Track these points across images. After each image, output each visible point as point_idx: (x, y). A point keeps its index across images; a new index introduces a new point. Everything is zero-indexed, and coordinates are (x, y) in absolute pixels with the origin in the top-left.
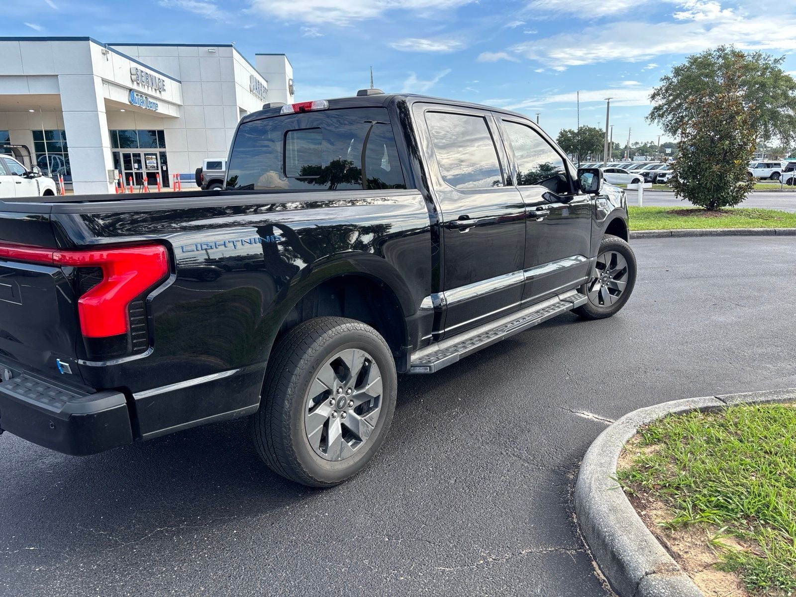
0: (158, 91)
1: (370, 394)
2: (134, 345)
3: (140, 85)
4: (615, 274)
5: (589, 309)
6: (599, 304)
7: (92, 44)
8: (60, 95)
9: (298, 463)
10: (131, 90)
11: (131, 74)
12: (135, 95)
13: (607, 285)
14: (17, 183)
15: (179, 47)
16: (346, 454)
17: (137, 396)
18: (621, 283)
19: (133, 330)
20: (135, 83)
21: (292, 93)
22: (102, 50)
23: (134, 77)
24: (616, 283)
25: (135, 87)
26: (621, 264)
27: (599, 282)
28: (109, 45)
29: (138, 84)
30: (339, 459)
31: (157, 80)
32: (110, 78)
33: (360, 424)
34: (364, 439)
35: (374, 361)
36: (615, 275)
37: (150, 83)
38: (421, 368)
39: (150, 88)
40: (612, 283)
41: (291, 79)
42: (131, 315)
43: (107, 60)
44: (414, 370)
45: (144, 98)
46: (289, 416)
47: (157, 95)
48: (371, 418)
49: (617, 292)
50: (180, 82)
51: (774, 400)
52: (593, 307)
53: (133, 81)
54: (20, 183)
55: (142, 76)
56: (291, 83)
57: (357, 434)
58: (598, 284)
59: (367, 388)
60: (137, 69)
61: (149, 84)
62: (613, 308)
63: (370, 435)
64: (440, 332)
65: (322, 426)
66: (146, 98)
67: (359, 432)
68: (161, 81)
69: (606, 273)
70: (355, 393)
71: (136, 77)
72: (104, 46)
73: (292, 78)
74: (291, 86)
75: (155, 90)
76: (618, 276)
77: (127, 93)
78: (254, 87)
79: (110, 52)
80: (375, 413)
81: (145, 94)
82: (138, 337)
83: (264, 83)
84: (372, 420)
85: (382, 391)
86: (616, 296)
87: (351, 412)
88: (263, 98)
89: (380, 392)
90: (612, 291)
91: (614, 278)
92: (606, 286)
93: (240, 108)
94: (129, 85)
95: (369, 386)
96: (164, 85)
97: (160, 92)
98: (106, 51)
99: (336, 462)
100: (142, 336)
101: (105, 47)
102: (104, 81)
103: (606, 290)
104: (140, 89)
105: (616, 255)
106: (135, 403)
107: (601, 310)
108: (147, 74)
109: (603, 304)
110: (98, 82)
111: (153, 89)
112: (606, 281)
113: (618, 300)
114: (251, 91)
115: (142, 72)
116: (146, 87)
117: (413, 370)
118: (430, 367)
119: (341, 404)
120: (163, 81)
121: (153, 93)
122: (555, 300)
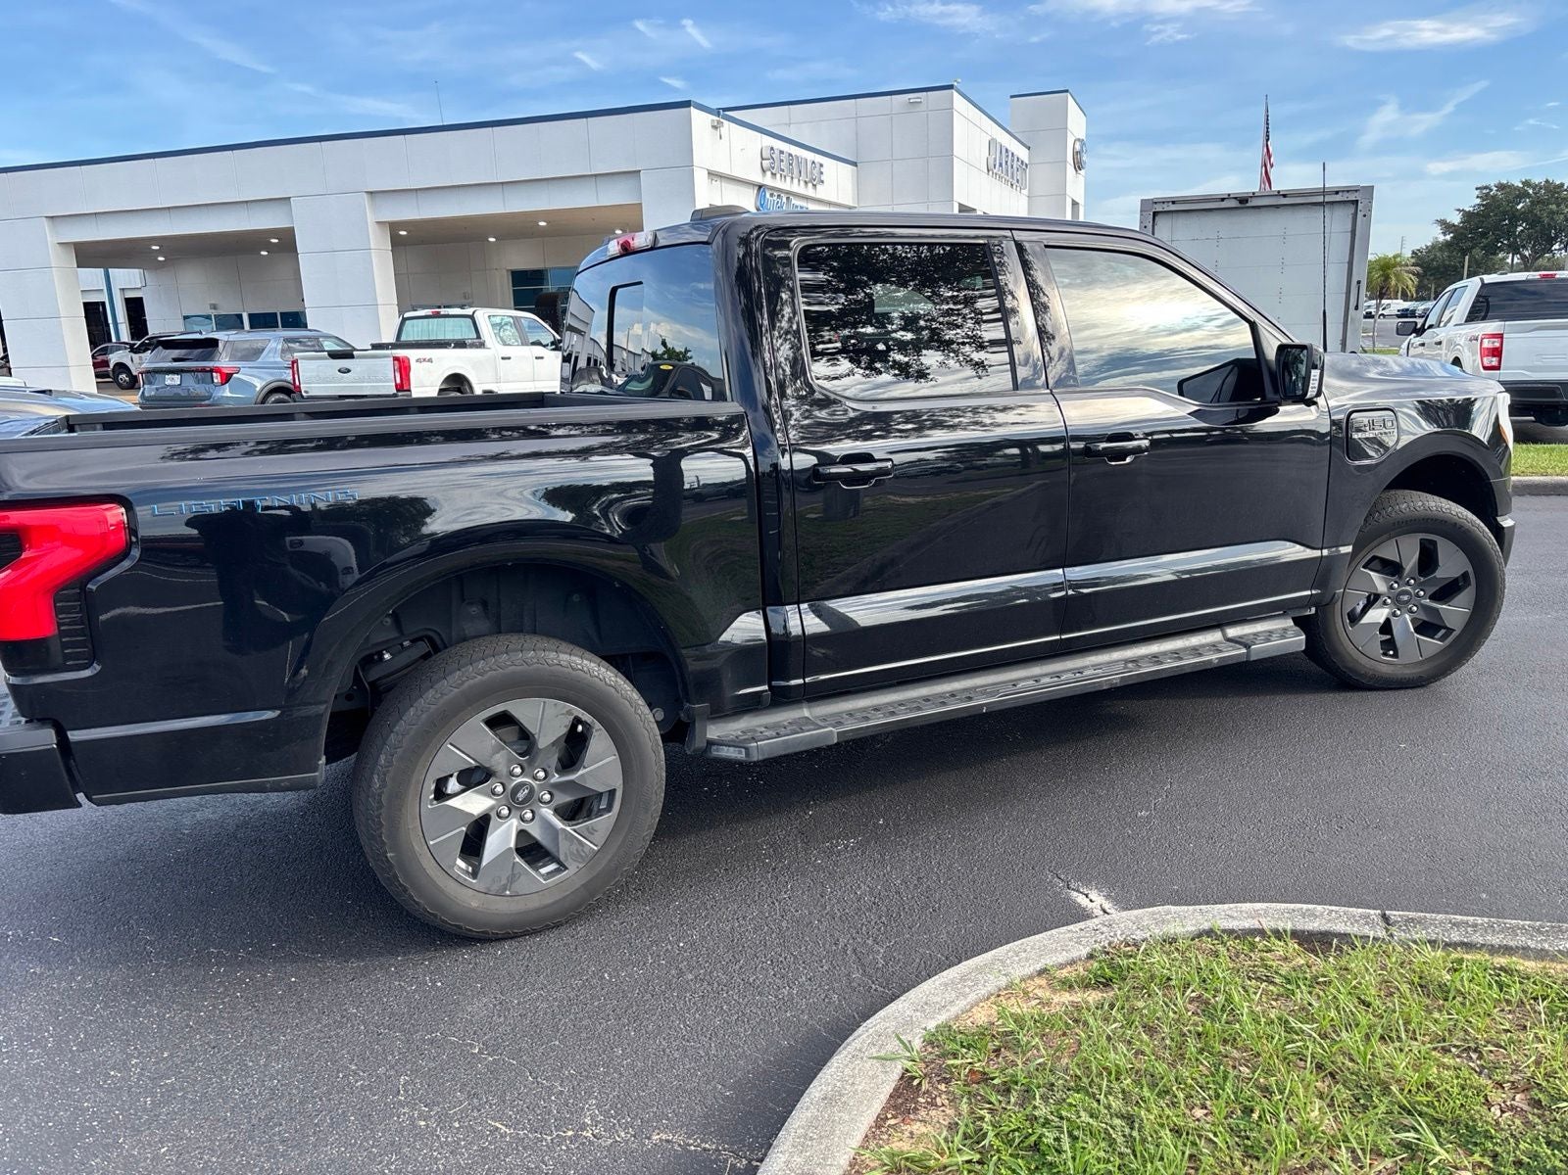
0: (810, 185)
1: (587, 785)
2: (67, 657)
3: (778, 176)
4: (1437, 588)
5: (1351, 665)
6: (1385, 654)
7: (693, 111)
8: (641, 204)
9: (401, 885)
10: (760, 187)
11: (763, 159)
12: (768, 195)
13: (1410, 611)
14: (536, 358)
15: (858, 100)
16: (521, 885)
17: (74, 736)
18: (1455, 612)
19: (62, 634)
20: (769, 173)
21: (1078, 166)
22: (713, 121)
23: (766, 163)
24: (1437, 610)
25: (768, 180)
26: (1451, 563)
27: (1385, 603)
28: (725, 110)
29: (774, 175)
30: (508, 893)
31: (809, 164)
32: (724, 170)
33: (561, 837)
34: (573, 868)
35: (597, 725)
36: (1434, 589)
37: (796, 171)
38: (732, 749)
39: (796, 181)
40: (1425, 608)
41: (1079, 140)
42: (59, 610)
43: (721, 138)
44: (717, 750)
45: (784, 200)
46: (380, 802)
47: (810, 192)
48: (592, 831)
49: (1443, 631)
50: (855, 164)
51: (1526, 949)
52: (1364, 661)
53: (764, 171)
54: (542, 358)
55: (782, 161)
56: (1078, 147)
57: (556, 854)
58: (1381, 607)
59: (580, 772)
60: (772, 149)
61: (792, 174)
62: (1426, 667)
63: (587, 860)
64: (793, 682)
65: (464, 829)
66: (788, 198)
67: (558, 851)
68: (818, 166)
69: (1408, 584)
70: (556, 778)
71: (770, 162)
72: (717, 112)
73: (1082, 136)
74: (1077, 154)
75: (806, 183)
76: (1447, 592)
77: (752, 193)
78: (995, 161)
79: (725, 122)
80: (603, 823)
81: (788, 193)
82: (73, 645)
83: (1022, 153)
84: (593, 834)
85: (621, 782)
86: (1439, 640)
87: (547, 812)
88: (1015, 182)
89: (617, 783)
90: (1425, 628)
91: (1433, 598)
92: (1407, 616)
93: (960, 205)
94: (758, 178)
95: (587, 770)
96: (822, 173)
97: (814, 186)
98: (718, 122)
99: (498, 898)
100: (81, 644)
101: (718, 115)
102: (711, 174)
103: (1407, 623)
104: (778, 183)
105: (1434, 543)
106: (72, 746)
107: (1384, 669)
108: (790, 155)
109: (1396, 655)
110: (700, 177)
111: (802, 183)
112: (1407, 602)
113: (1443, 652)
114: (988, 171)
115: (782, 152)
116: (788, 179)
117: (715, 751)
118: (746, 749)
119: (521, 795)
120: (821, 165)
121: (800, 189)
122: (1214, 636)
